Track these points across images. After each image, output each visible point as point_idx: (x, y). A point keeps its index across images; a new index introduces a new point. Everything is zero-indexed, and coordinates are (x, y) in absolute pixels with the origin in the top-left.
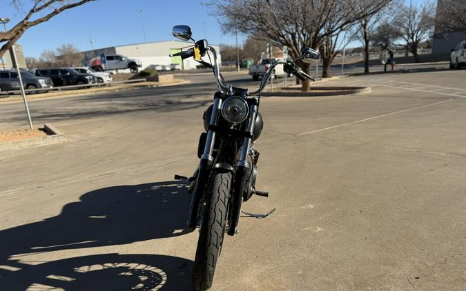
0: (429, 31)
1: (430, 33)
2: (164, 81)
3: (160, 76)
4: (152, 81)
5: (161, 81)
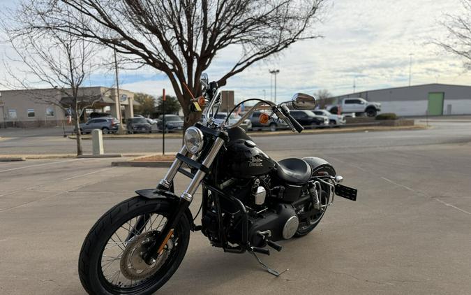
2: (401, 125)
3: (396, 121)
4: (387, 125)
5: (398, 126)
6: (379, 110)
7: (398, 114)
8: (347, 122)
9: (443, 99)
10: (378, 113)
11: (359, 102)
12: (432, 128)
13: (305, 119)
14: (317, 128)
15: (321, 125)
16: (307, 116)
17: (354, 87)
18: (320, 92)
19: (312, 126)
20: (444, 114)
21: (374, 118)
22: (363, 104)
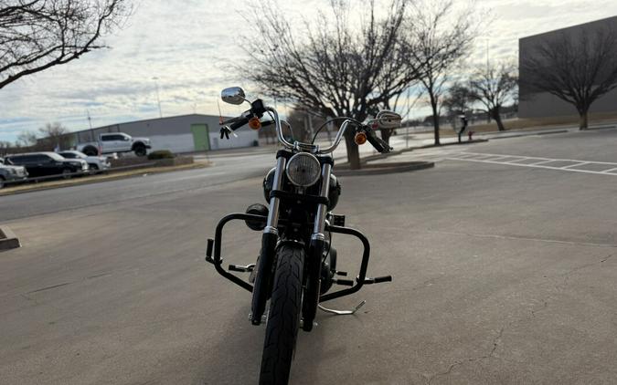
0: (511, 92)
1: (514, 94)
2: (181, 164)
3: (175, 159)
4: (164, 165)
5: (178, 165)
6: (149, 147)
7: (172, 150)
8: (112, 166)
9: (208, 131)
10: (149, 151)
11: (122, 138)
12: (214, 164)
13: (52, 165)
14: (73, 177)
15: (79, 172)
16: (53, 161)
17: (89, 119)
18: (49, 127)
19: (64, 174)
20: (212, 148)
21: (145, 157)
22: (128, 140)
